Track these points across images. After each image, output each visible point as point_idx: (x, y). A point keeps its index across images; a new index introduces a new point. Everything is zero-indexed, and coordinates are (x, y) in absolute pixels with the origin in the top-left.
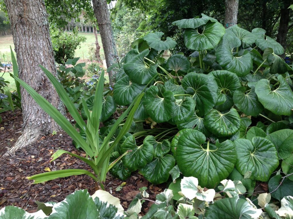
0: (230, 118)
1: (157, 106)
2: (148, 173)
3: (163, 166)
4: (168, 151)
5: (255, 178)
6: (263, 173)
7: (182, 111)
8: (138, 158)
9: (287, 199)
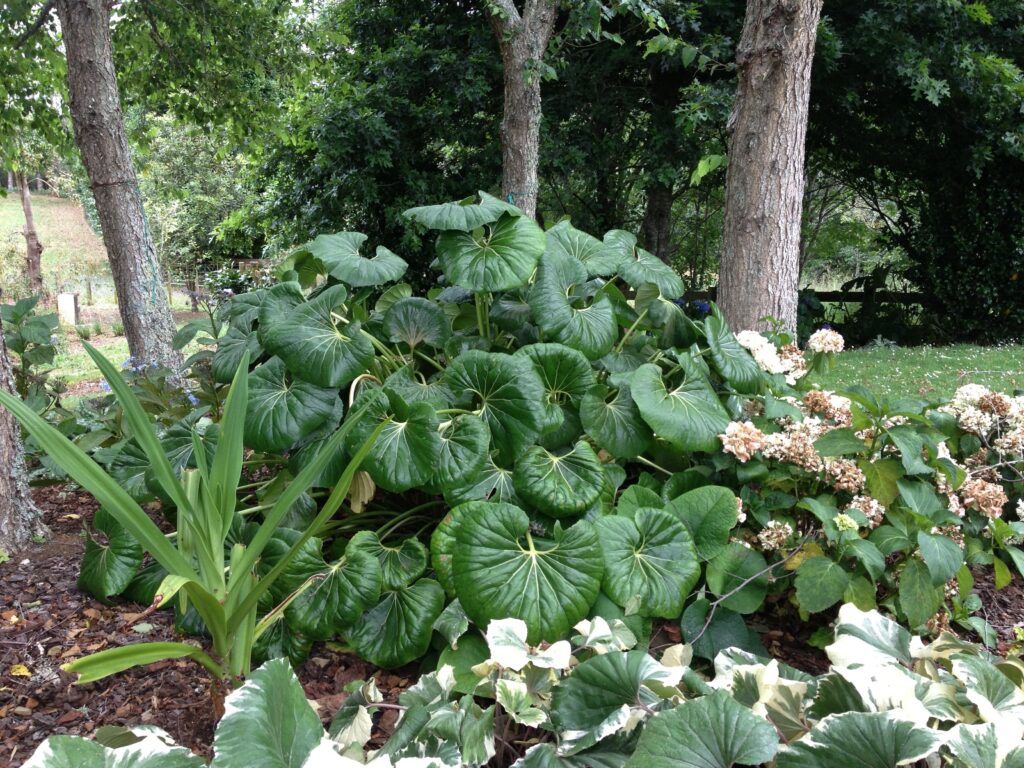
0: (576, 465)
1: (390, 447)
2: (367, 641)
3: (411, 613)
4: (420, 570)
5: (651, 611)
6: (668, 597)
7: (455, 456)
8: (336, 598)
9: (728, 656)
